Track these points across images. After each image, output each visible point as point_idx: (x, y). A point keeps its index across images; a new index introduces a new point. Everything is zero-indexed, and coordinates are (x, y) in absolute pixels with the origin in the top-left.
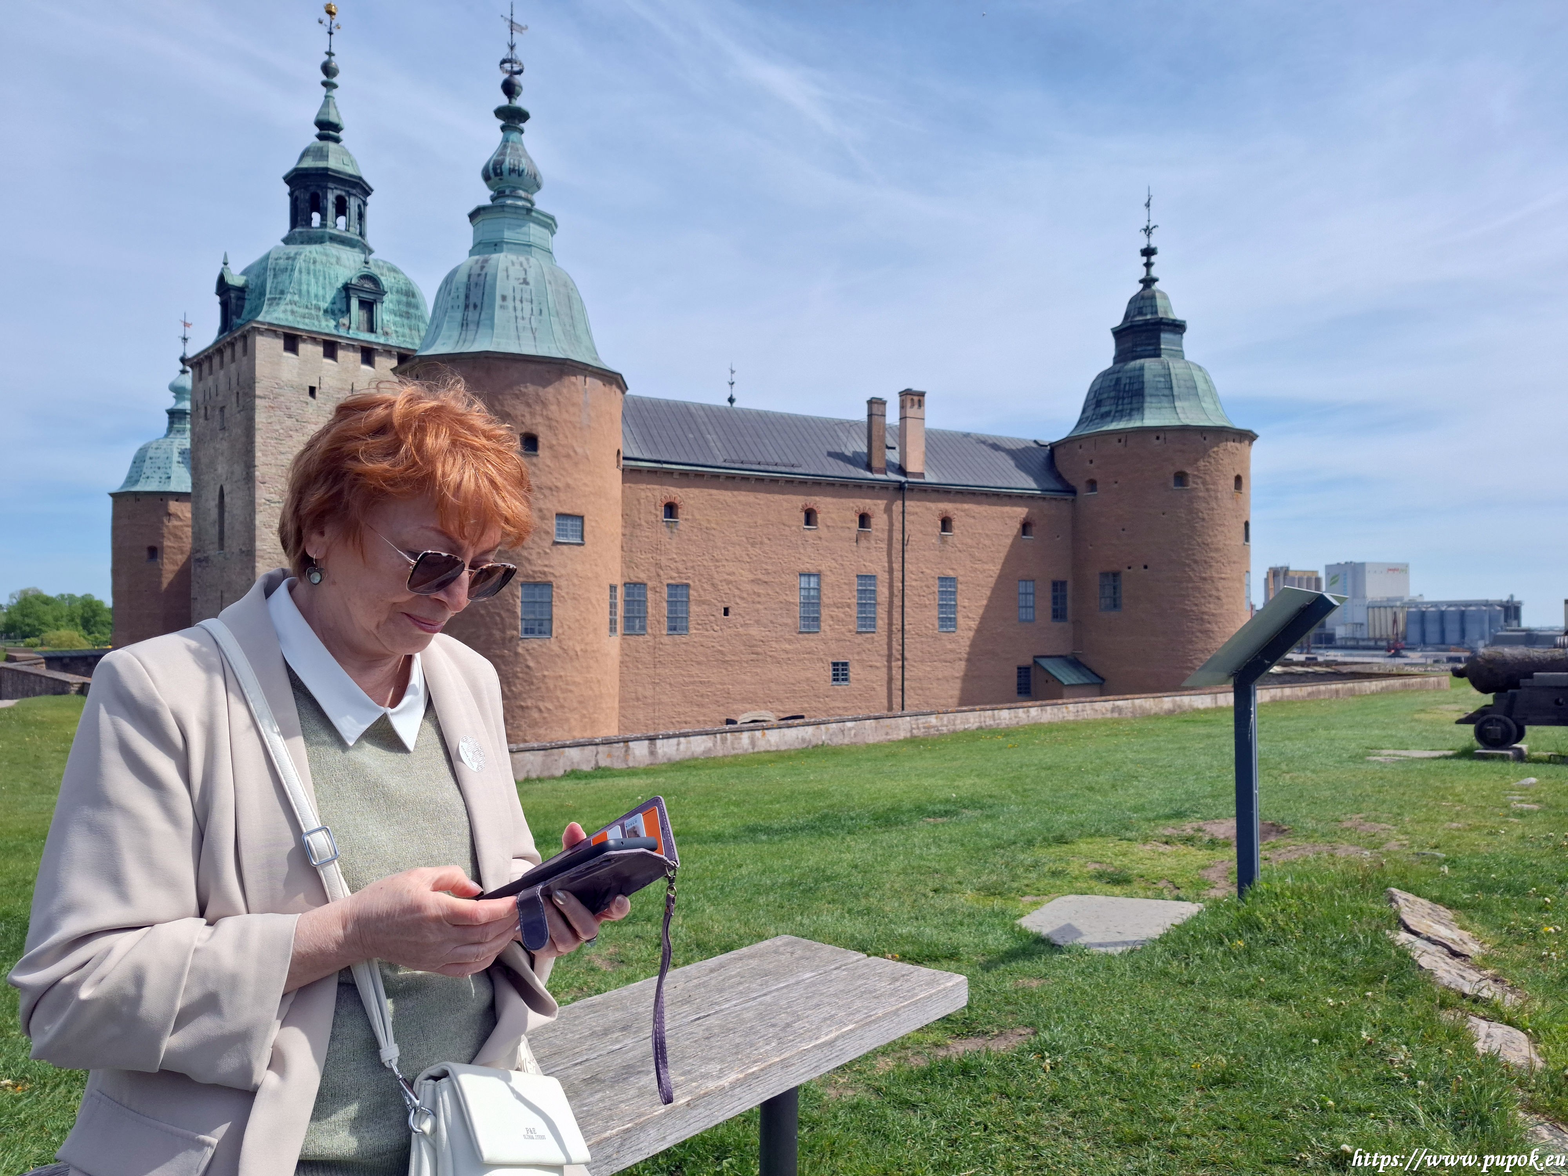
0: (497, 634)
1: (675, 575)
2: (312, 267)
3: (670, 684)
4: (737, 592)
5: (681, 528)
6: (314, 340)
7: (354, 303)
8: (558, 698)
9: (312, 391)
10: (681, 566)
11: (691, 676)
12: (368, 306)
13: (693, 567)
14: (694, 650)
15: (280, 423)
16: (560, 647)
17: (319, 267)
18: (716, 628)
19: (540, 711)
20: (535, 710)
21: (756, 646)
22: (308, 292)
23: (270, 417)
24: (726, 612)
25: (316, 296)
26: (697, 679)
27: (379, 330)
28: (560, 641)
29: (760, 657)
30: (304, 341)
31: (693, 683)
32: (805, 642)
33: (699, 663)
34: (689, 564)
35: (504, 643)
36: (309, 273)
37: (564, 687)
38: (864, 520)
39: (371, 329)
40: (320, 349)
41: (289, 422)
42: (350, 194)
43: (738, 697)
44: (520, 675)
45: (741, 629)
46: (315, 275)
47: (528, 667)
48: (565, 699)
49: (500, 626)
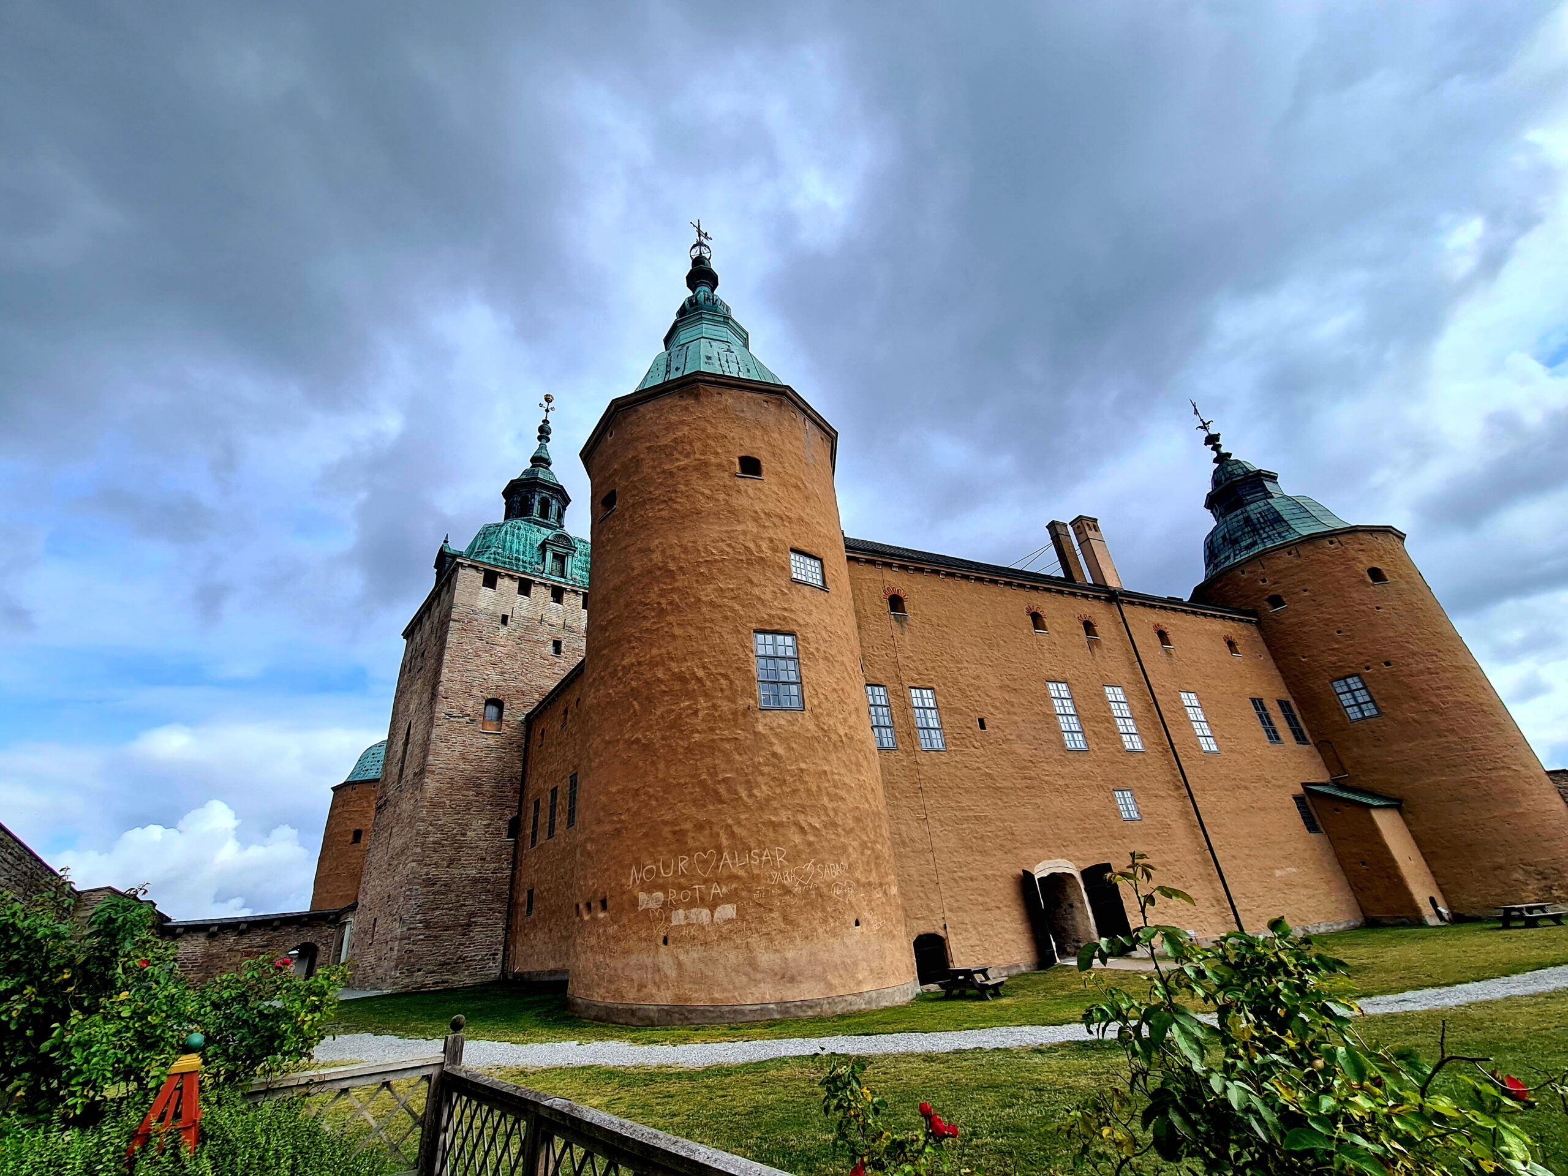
0: (725, 706)
1: (916, 676)
2: (516, 531)
3: (940, 820)
4: (988, 700)
5: (911, 623)
6: (511, 577)
7: (549, 556)
8: (825, 809)
9: (504, 619)
10: (921, 668)
11: (962, 809)
12: (560, 558)
13: (933, 668)
14: (958, 773)
15: (471, 644)
16: (818, 726)
17: (522, 531)
18: (977, 744)
19: (802, 830)
20: (793, 829)
21: (1025, 768)
22: (511, 547)
23: (462, 638)
24: (982, 725)
25: (517, 551)
26: (971, 814)
27: (569, 576)
28: (816, 717)
29: (1036, 783)
30: (502, 577)
31: (967, 819)
32: (1077, 765)
33: (967, 792)
34: (929, 665)
35: (735, 720)
36: (513, 535)
37: (832, 790)
38: (1089, 627)
39: (562, 576)
40: (516, 585)
41: (479, 644)
42: (553, 498)
43: (1026, 839)
44: (766, 769)
45: (1004, 746)
46: (518, 537)
47: (775, 755)
48: (834, 810)
49: (727, 693)
